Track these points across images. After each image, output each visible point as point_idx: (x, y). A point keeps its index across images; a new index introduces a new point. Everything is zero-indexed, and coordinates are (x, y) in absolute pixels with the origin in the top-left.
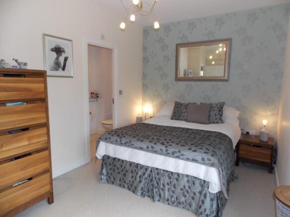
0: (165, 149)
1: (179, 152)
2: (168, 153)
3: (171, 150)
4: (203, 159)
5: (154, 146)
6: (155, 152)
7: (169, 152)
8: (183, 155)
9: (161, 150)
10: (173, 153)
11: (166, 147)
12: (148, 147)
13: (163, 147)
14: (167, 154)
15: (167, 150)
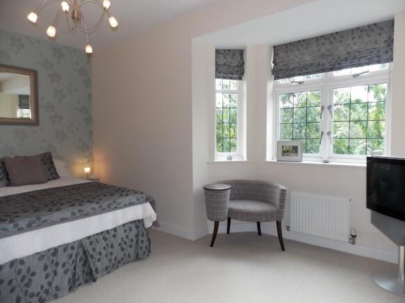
0: (98, 205)
1: (115, 202)
2: (103, 209)
3: (105, 205)
4: (138, 199)
5: (81, 208)
6: (87, 215)
7: (104, 207)
8: (119, 204)
9: (93, 209)
10: (109, 206)
11: (97, 203)
12: (73, 214)
13: (93, 205)
14: (103, 211)
15: (100, 207)
